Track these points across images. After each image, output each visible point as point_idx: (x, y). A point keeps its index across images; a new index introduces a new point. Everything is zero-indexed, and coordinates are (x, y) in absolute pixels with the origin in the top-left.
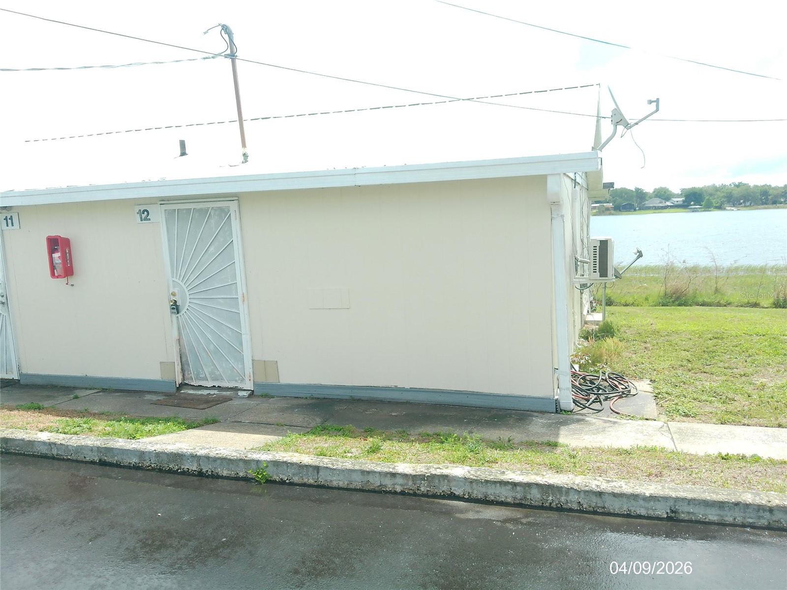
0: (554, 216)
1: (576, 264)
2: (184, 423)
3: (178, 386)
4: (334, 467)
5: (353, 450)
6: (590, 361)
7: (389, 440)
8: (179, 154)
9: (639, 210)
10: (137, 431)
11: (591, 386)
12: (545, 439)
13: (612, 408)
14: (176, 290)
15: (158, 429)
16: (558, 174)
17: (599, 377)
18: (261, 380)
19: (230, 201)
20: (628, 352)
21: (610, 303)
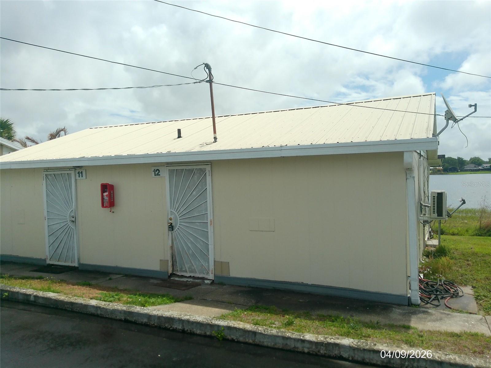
0: (408, 177)
1: (421, 208)
2: (173, 299)
3: (169, 275)
4: (266, 333)
5: (276, 323)
6: (431, 272)
7: (299, 317)
8: (177, 137)
9: (460, 171)
10: (146, 302)
11: (431, 289)
12: (401, 323)
13: (446, 304)
14: (172, 217)
15: (158, 302)
16: (411, 151)
17: (437, 283)
18: (219, 273)
19: (207, 165)
20: (456, 267)
21: (442, 233)
